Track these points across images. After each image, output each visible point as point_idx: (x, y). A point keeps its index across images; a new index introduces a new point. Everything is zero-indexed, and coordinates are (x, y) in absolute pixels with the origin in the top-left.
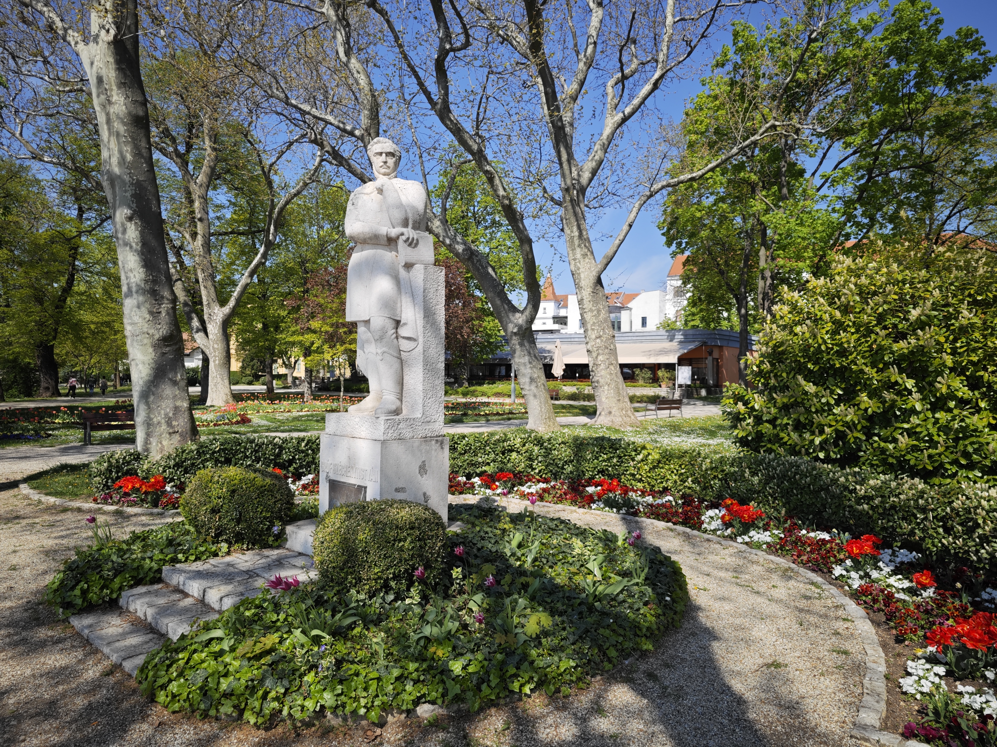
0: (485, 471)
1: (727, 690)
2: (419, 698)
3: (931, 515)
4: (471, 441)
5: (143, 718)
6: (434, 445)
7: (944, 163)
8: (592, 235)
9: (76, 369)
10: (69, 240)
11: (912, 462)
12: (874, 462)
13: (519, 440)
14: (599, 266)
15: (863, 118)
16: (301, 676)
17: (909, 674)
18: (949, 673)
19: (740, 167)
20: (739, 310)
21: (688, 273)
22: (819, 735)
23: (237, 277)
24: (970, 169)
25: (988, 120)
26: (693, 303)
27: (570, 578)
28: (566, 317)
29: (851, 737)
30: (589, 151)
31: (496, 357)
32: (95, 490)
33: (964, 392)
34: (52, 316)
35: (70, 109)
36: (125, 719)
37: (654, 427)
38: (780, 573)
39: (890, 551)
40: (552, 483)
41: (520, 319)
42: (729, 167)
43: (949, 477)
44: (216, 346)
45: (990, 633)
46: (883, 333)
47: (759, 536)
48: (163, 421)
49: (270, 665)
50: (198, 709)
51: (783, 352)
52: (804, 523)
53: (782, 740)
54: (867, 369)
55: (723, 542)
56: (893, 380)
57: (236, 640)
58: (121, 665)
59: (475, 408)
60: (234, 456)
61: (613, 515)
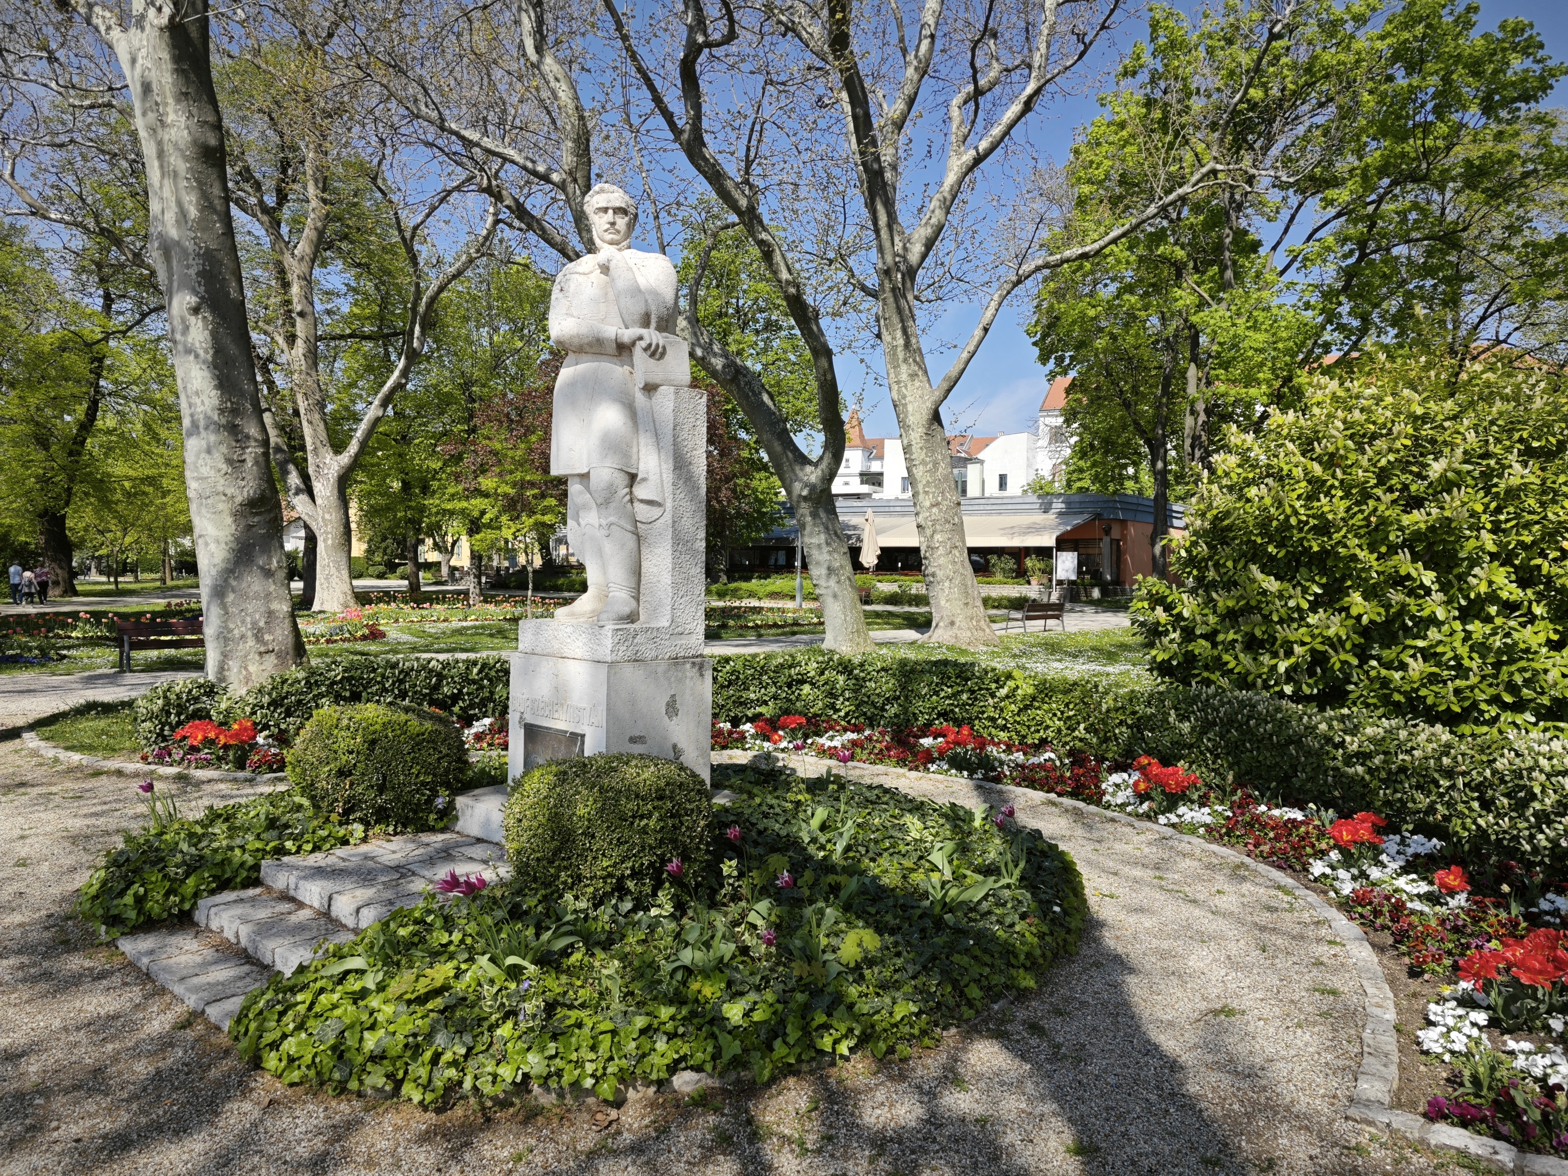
0: (761, 714)
1: (1152, 1050)
2: (677, 1062)
3: (1460, 782)
4: (739, 667)
5: (243, 1093)
6: (690, 671)
7: (1476, 232)
8: (925, 343)
9: (101, 552)
10: (89, 345)
11: (1430, 701)
12: (1370, 701)
13: (815, 665)
14: (937, 393)
15: (1352, 160)
16: (492, 1028)
17: (1431, 1023)
18: (1493, 1023)
19: (1159, 237)
20: (1153, 464)
21: (1074, 404)
22: (1298, 1117)
23: (360, 406)
24: (1517, 242)
25: (1547, 165)
26: (1082, 452)
27: (904, 877)
28: (881, 474)
29: (1347, 1118)
30: (920, 210)
31: (772, 535)
32: (143, 742)
33: (1511, 591)
34: (63, 468)
35: (92, 135)
36: (215, 1096)
37: (1022, 647)
38: (1227, 871)
39: (1397, 838)
40: (867, 732)
41: (812, 475)
42: (1141, 236)
43: (1486, 723)
44: (327, 516)
45: (1556, 960)
46: (1389, 497)
47: (1193, 814)
48: (249, 634)
49: (441, 1012)
50: (330, 1079)
51: (1229, 528)
52: (1262, 795)
53: (1241, 1124)
54: (1362, 554)
55: (1137, 824)
56: (1403, 572)
57: (386, 973)
58: (203, 1012)
59: (739, 617)
60: (365, 688)
61: (963, 781)
